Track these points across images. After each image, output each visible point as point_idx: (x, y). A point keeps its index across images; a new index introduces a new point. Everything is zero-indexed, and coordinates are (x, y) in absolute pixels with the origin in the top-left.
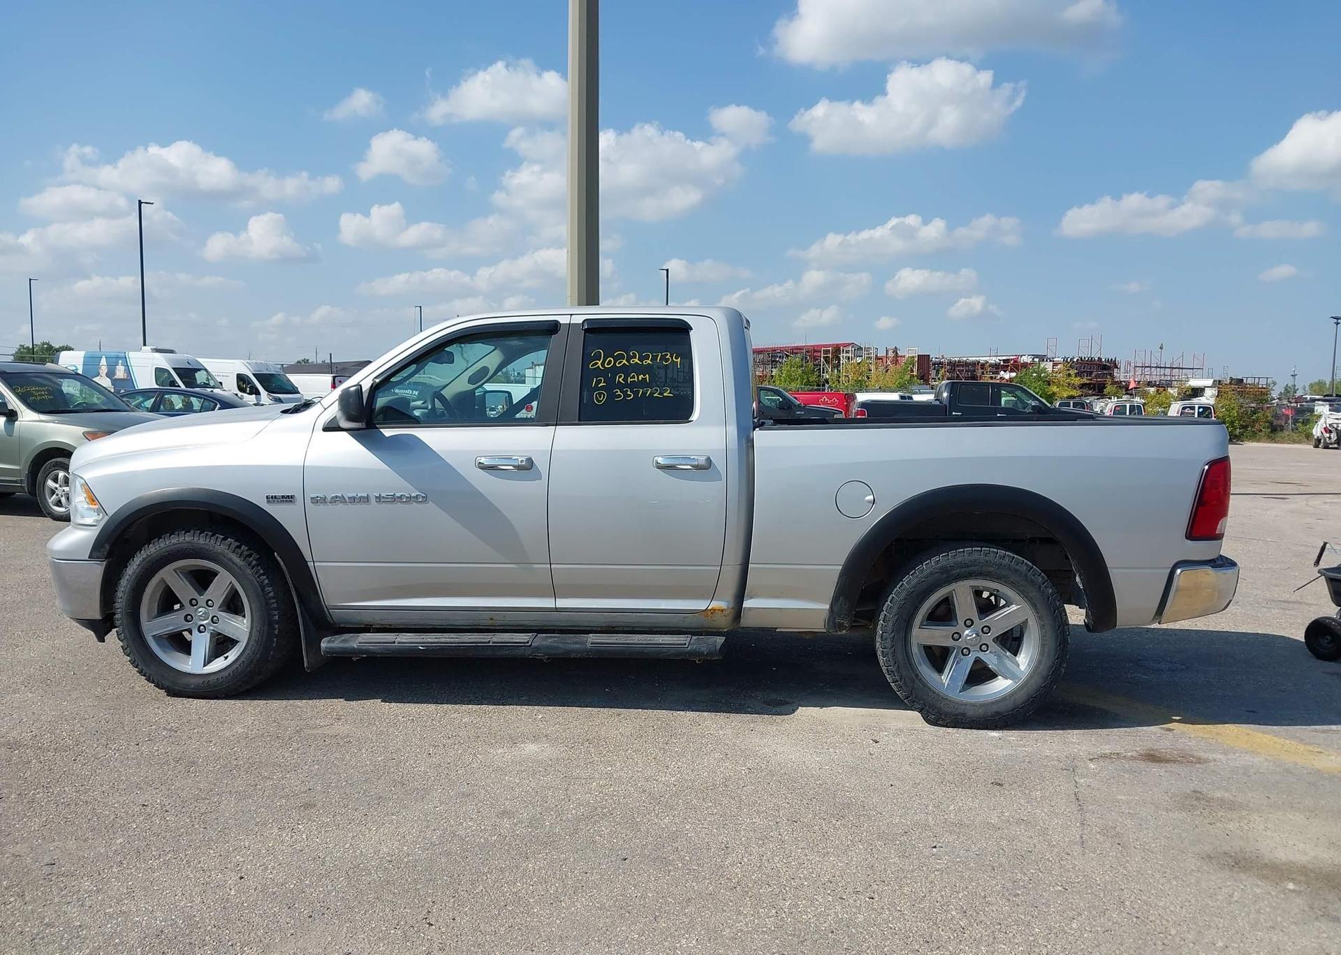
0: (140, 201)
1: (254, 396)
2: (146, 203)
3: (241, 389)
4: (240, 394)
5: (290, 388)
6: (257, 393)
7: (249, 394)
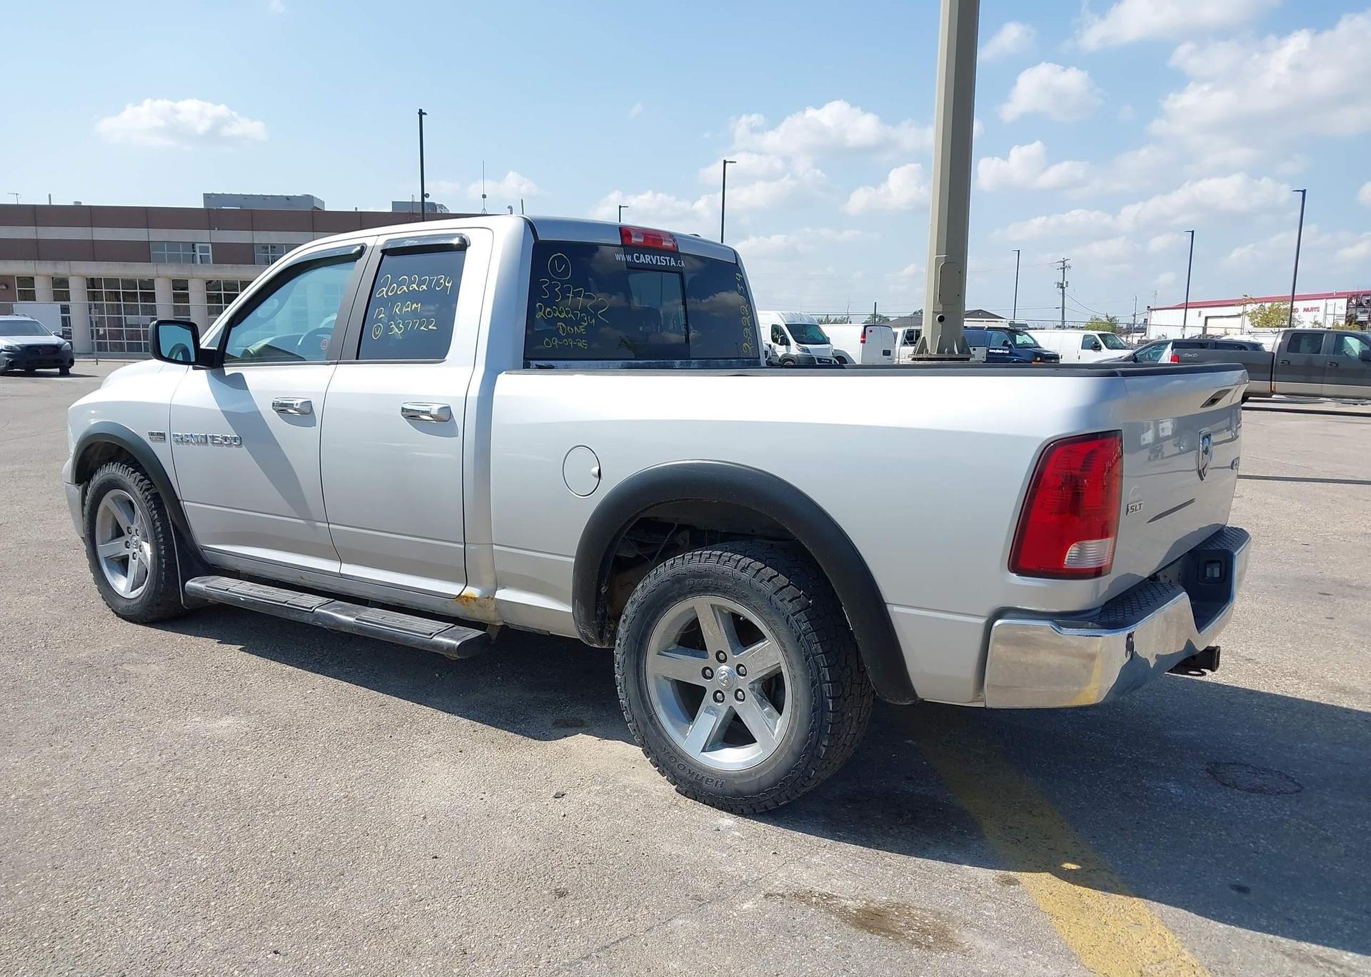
0: (725, 161)
1: (785, 346)
2: (730, 162)
3: (775, 340)
4: (773, 344)
5: (820, 339)
6: (788, 344)
7: (780, 344)
